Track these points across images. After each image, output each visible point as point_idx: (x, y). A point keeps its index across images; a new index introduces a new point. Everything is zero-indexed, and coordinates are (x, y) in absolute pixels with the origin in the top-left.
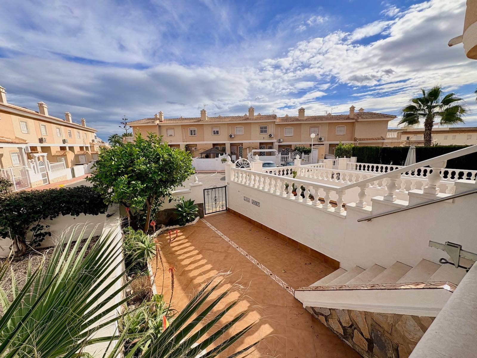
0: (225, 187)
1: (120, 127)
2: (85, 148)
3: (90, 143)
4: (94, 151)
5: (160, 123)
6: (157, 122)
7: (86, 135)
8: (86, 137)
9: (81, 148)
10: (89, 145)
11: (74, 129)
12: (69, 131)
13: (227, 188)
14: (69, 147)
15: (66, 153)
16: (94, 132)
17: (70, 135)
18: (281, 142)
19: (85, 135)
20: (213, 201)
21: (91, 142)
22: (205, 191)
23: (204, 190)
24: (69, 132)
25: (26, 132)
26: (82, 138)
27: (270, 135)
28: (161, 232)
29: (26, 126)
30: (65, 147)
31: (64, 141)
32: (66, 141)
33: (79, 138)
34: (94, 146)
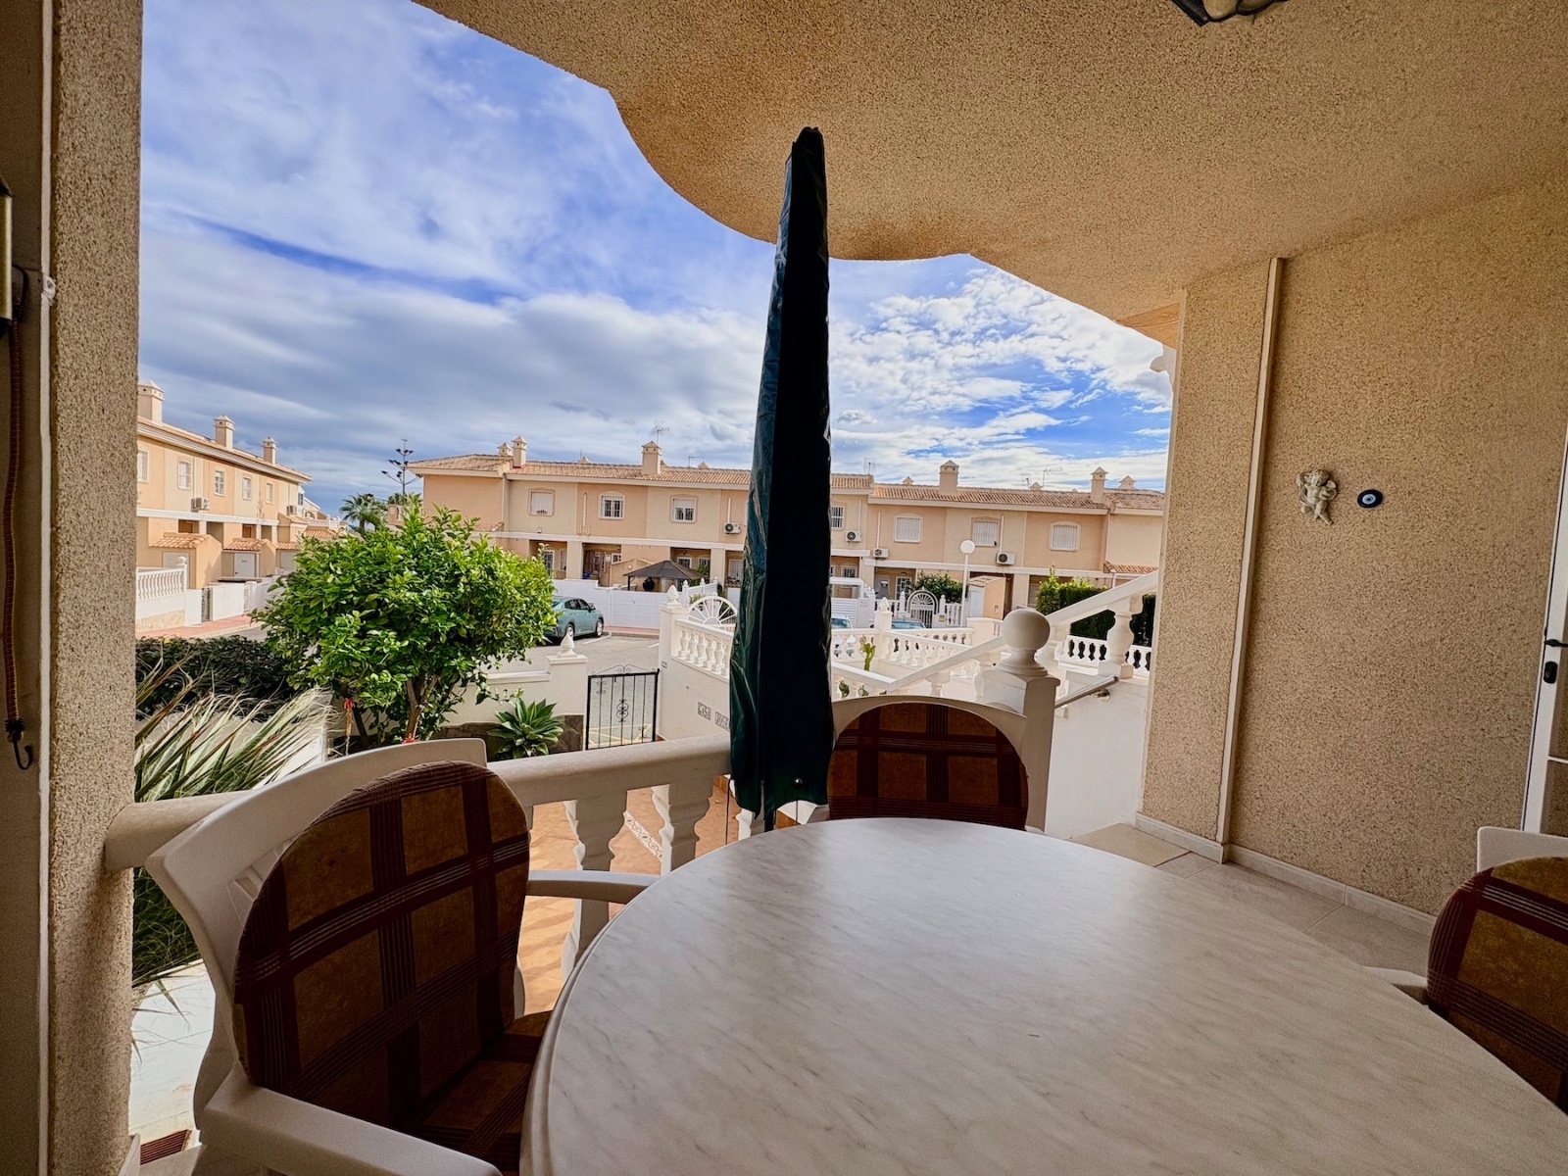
0: (656, 674)
1: (384, 472)
2: (259, 531)
3: (279, 515)
4: (288, 542)
5: (514, 471)
6: (506, 468)
7: (271, 488)
8: (268, 497)
9: (248, 530)
10: (274, 523)
11: (236, 469)
12: (218, 475)
13: (659, 676)
14: (210, 524)
15: (197, 542)
16: (297, 483)
17: (219, 487)
18: (884, 559)
19: (268, 490)
20: (615, 711)
21: (284, 513)
22: (592, 680)
23: (590, 678)
24: (217, 478)
26: (255, 498)
27: (851, 536)
30: (197, 522)
31: (197, 505)
32: (203, 504)
33: (245, 497)
34: (292, 525)
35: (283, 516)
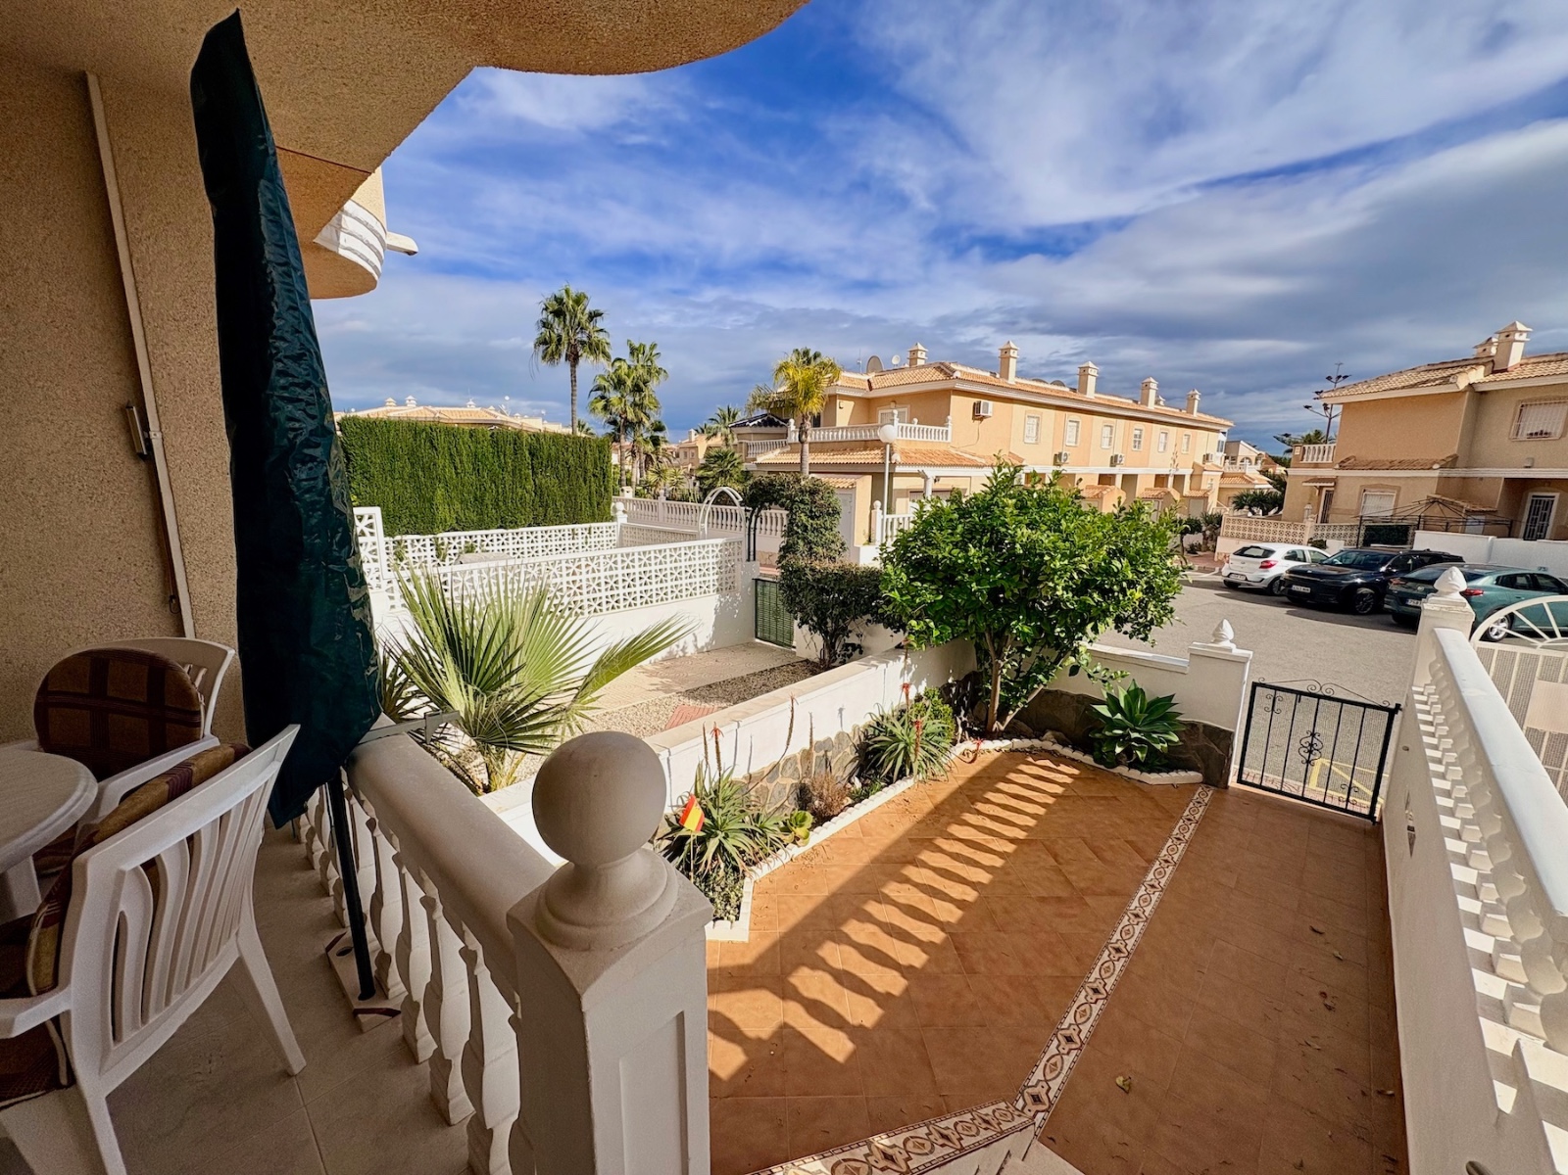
0: (1392, 712)
1: (1307, 407)
2: (1171, 480)
3: (1194, 464)
4: (1199, 490)
7: (1189, 439)
8: (1185, 448)
9: (1160, 479)
10: (1187, 472)
11: (1154, 425)
12: (1138, 432)
13: (1398, 717)
14: (1125, 476)
15: (1104, 492)
16: (1217, 431)
17: (1137, 443)
19: (1185, 440)
20: (1295, 744)
21: (1200, 461)
22: (1258, 688)
23: (1255, 685)
24: (1136, 436)
25: (1034, 441)
26: (1171, 449)
28: (1032, 747)
29: (1038, 424)
30: (1114, 476)
31: (1114, 461)
32: (1119, 459)
33: (1161, 449)
34: (1205, 473)
35: (1198, 466)
